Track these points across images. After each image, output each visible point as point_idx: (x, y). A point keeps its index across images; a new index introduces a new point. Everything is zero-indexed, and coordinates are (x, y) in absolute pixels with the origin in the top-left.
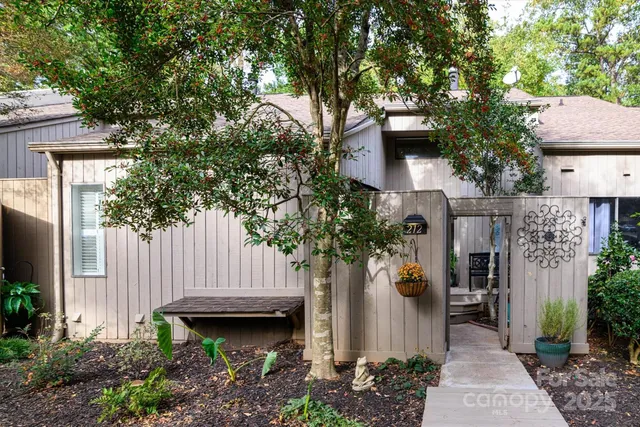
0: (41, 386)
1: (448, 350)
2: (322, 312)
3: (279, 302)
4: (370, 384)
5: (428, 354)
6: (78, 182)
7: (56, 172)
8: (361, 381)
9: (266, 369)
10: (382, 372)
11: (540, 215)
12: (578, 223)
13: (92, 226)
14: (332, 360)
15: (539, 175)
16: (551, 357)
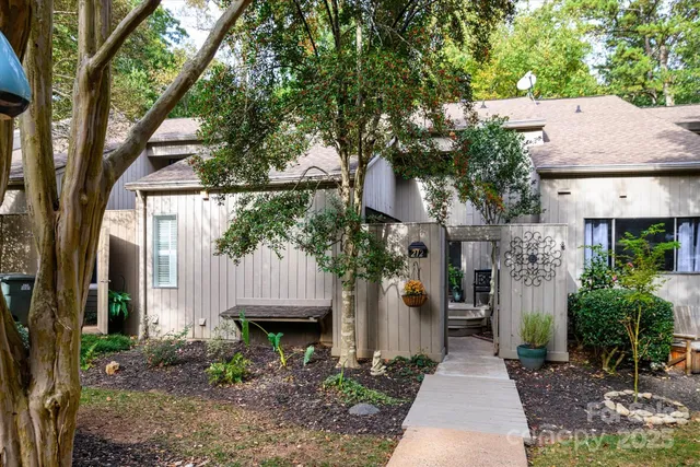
0: (157, 365)
1: (446, 354)
2: (348, 317)
3: (311, 311)
4: (383, 371)
5: (428, 353)
6: (158, 213)
7: (142, 205)
8: (376, 369)
9: (306, 360)
10: (392, 365)
11: (525, 240)
12: (558, 248)
13: (167, 247)
14: (355, 353)
15: (536, 197)
16: (531, 360)
